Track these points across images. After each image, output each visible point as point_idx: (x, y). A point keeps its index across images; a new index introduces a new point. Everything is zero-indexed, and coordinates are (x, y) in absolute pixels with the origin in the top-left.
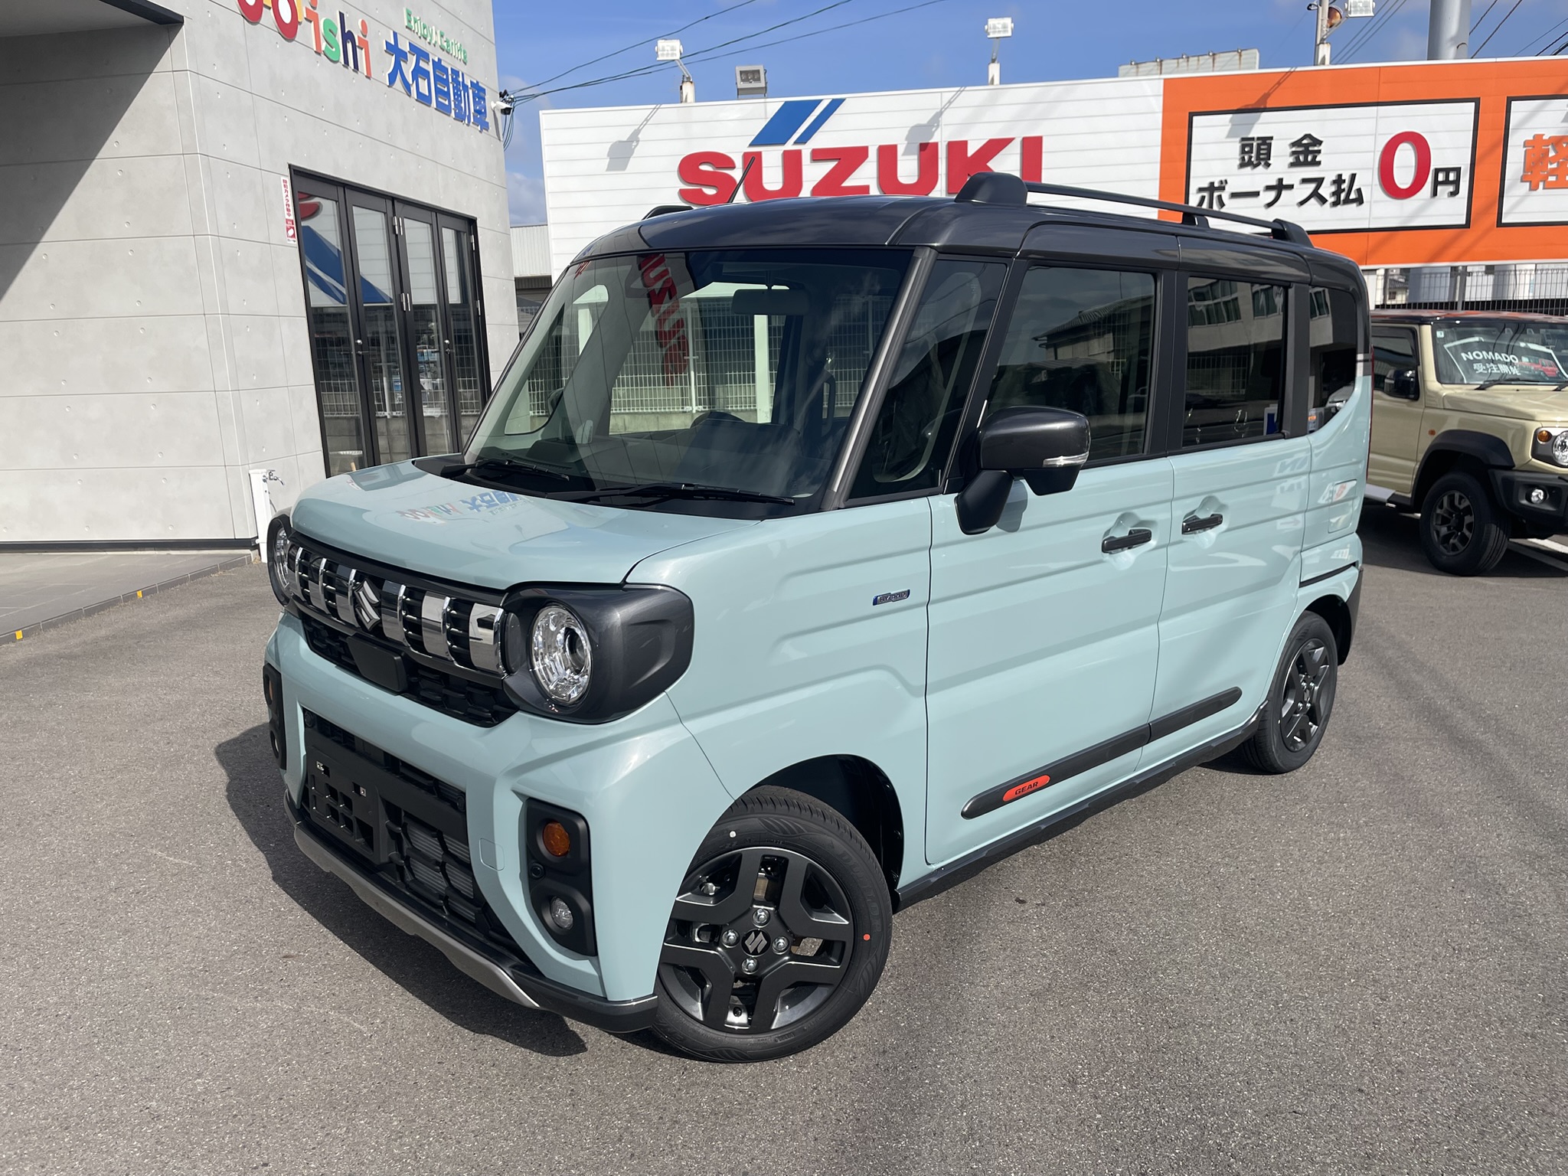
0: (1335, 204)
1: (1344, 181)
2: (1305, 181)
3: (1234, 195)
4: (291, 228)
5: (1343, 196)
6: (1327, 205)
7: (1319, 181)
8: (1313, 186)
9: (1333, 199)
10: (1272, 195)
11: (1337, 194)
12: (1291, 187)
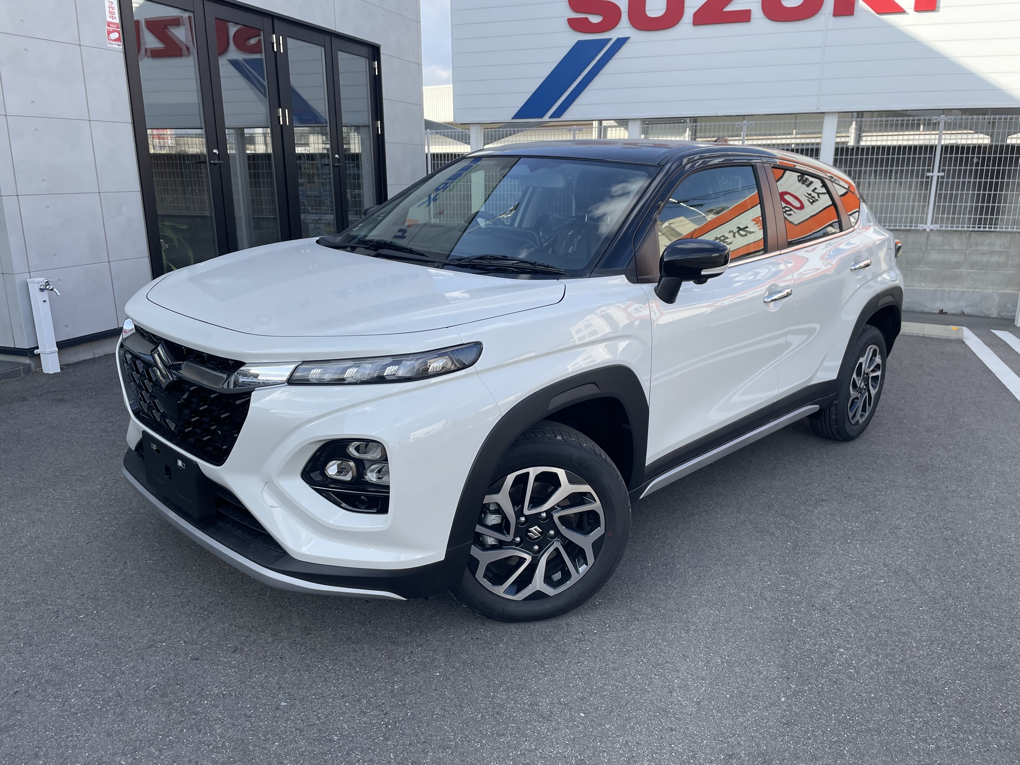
4: (114, 31)
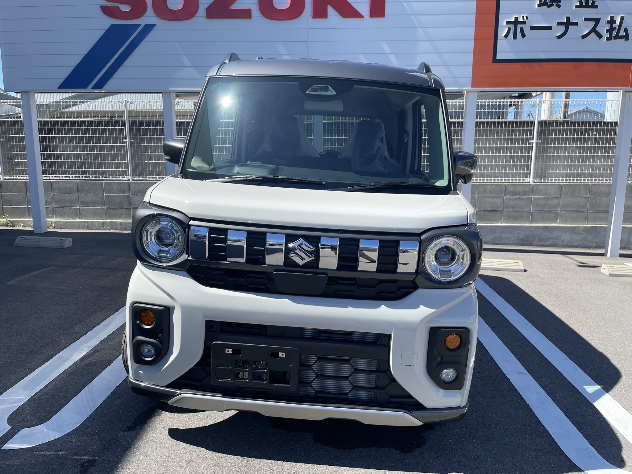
0: (609, 39)
1: (615, 22)
2: (586, 20)
3: (533, 28)
5: (614, 33)
6: (604, 39)
7: (597, 21)
8: (592, 24)
9: (608, 35)
10: (562, 29)
11: (610, 31)
12: (576, 24)
